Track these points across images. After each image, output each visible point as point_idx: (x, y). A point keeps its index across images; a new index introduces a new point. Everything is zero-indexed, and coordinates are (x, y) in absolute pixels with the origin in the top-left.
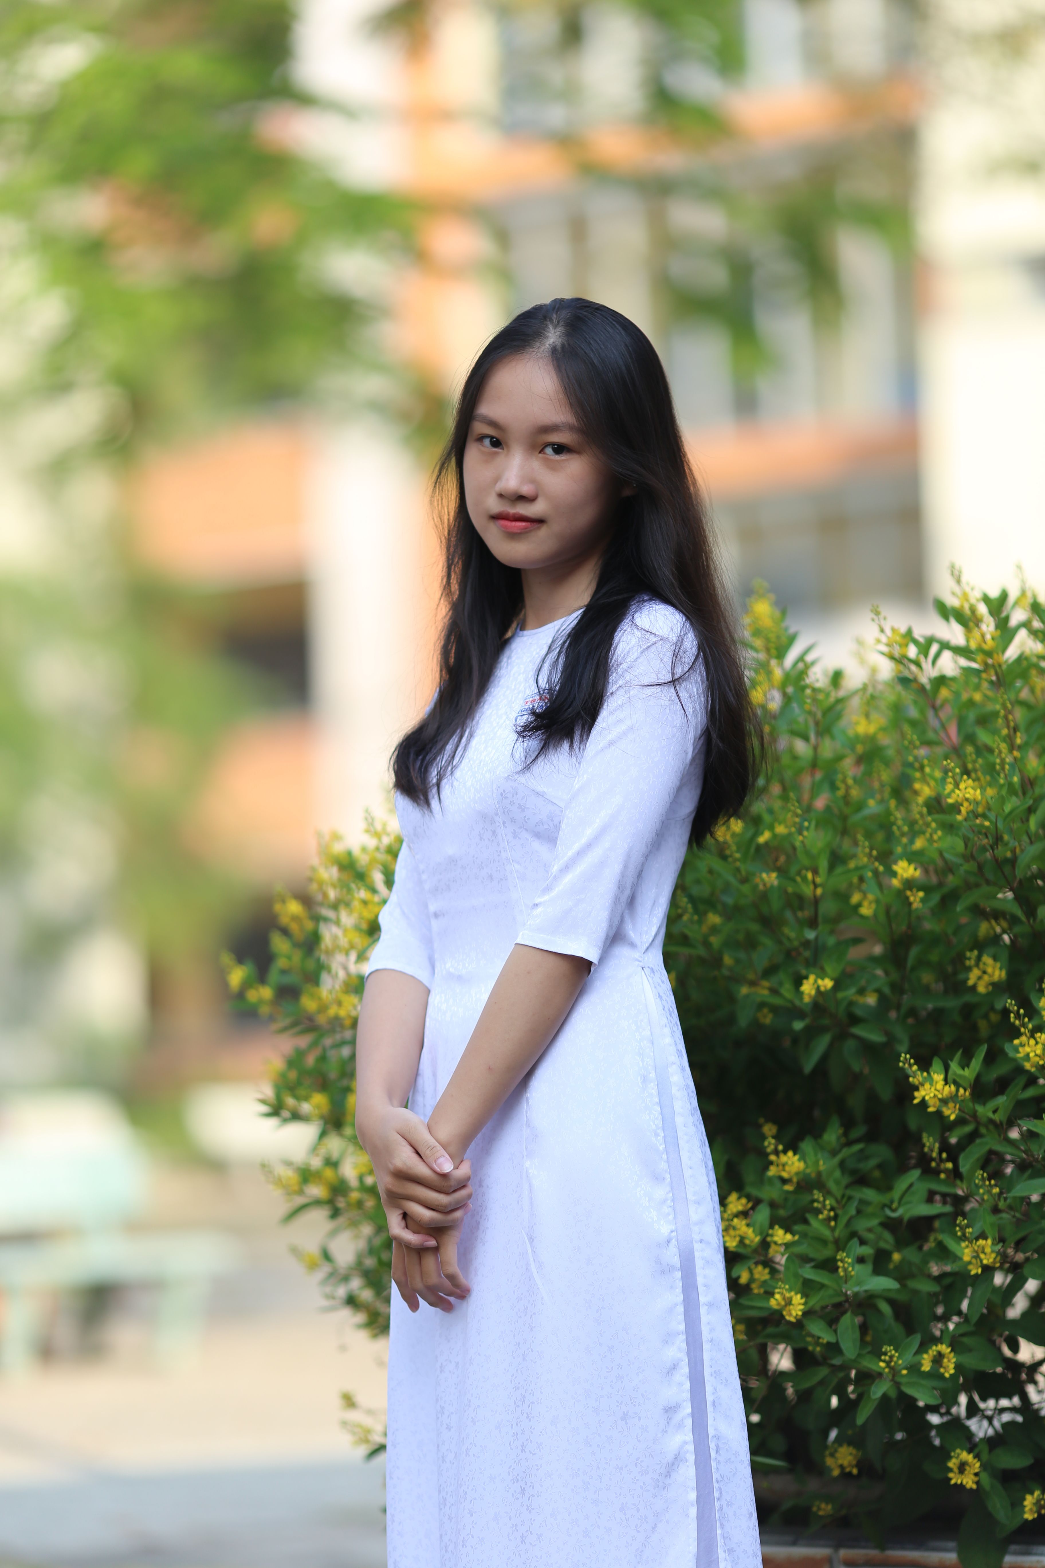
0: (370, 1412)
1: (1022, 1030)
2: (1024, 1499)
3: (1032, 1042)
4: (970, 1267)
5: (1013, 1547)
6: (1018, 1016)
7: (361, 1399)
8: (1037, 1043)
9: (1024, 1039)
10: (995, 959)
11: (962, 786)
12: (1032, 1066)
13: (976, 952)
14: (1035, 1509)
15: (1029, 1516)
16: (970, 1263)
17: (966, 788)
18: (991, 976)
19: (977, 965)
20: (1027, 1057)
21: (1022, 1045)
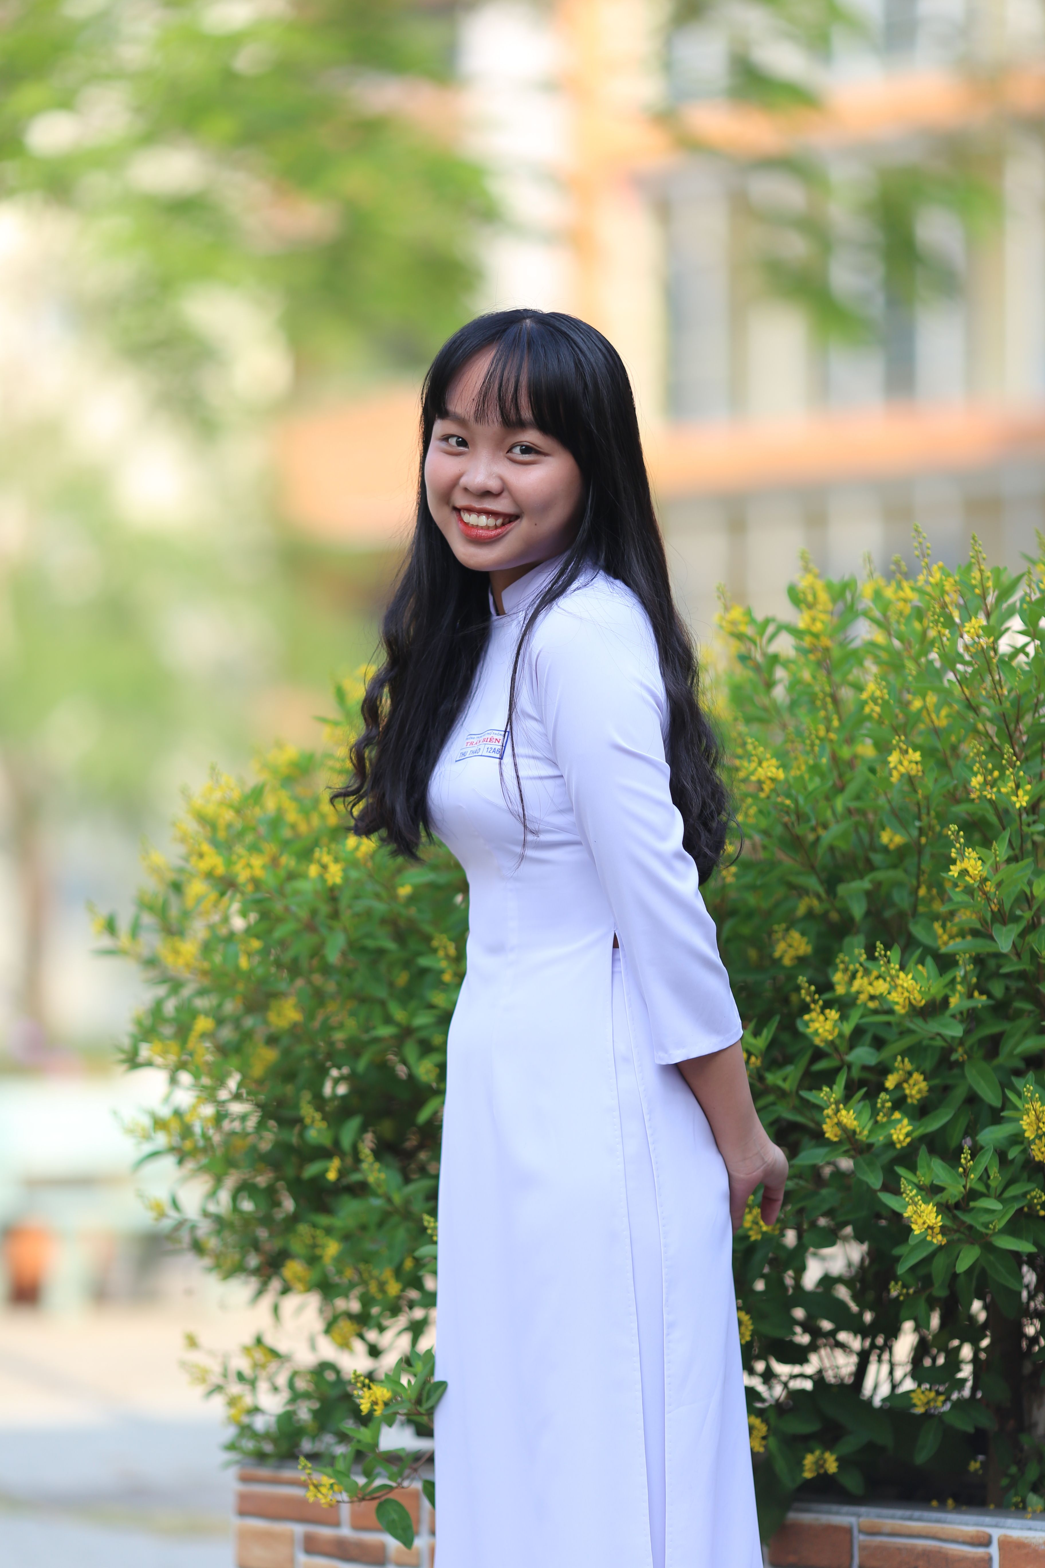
0: (211, 1353)
1: (812, 1006)
2: (803, 1458)
3: (822, 1018)
4: (751, 1233)
5: (797, 1505)
6: (809, 993)
7: (204, 1339)
8: (826, 1019)
9: (813, 1015)
10: (803, 934)
11: (765, 764)
12: (822, 1041)
13: (784, 926)
14: (814, 1467)
15: (808, 1475)
16: (750, 1229)
17: (769, 767)
18: (797, 950)
19: (784, 938)
20: (816, 1032)
21: (812, 1021)
